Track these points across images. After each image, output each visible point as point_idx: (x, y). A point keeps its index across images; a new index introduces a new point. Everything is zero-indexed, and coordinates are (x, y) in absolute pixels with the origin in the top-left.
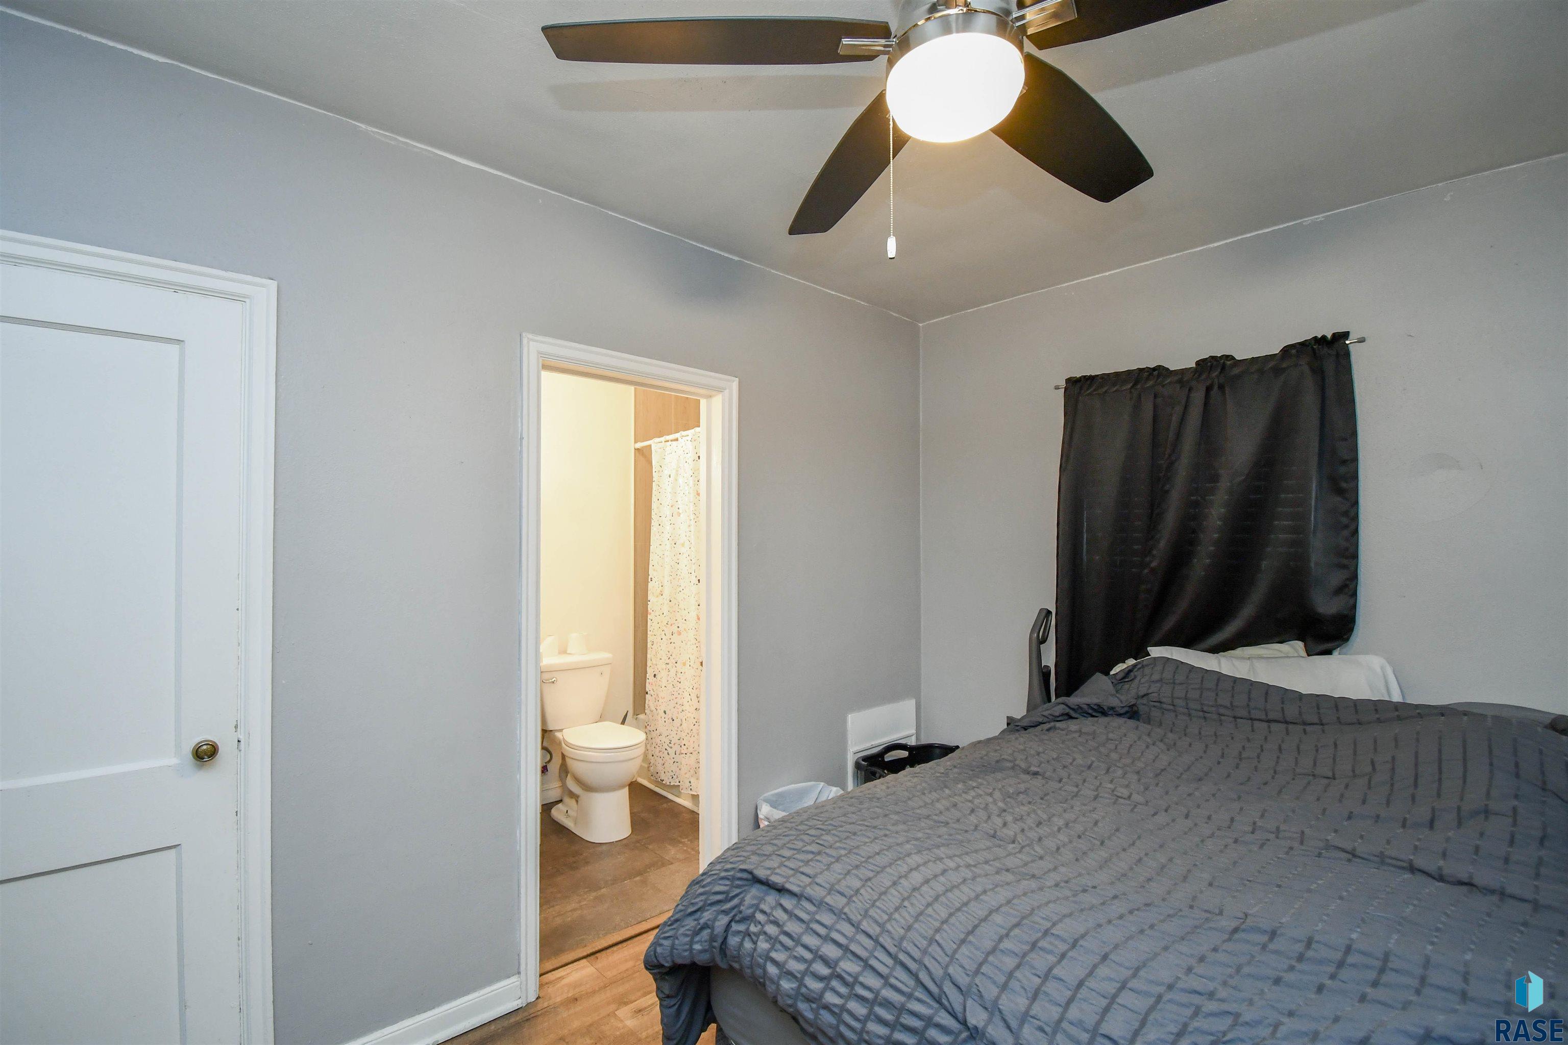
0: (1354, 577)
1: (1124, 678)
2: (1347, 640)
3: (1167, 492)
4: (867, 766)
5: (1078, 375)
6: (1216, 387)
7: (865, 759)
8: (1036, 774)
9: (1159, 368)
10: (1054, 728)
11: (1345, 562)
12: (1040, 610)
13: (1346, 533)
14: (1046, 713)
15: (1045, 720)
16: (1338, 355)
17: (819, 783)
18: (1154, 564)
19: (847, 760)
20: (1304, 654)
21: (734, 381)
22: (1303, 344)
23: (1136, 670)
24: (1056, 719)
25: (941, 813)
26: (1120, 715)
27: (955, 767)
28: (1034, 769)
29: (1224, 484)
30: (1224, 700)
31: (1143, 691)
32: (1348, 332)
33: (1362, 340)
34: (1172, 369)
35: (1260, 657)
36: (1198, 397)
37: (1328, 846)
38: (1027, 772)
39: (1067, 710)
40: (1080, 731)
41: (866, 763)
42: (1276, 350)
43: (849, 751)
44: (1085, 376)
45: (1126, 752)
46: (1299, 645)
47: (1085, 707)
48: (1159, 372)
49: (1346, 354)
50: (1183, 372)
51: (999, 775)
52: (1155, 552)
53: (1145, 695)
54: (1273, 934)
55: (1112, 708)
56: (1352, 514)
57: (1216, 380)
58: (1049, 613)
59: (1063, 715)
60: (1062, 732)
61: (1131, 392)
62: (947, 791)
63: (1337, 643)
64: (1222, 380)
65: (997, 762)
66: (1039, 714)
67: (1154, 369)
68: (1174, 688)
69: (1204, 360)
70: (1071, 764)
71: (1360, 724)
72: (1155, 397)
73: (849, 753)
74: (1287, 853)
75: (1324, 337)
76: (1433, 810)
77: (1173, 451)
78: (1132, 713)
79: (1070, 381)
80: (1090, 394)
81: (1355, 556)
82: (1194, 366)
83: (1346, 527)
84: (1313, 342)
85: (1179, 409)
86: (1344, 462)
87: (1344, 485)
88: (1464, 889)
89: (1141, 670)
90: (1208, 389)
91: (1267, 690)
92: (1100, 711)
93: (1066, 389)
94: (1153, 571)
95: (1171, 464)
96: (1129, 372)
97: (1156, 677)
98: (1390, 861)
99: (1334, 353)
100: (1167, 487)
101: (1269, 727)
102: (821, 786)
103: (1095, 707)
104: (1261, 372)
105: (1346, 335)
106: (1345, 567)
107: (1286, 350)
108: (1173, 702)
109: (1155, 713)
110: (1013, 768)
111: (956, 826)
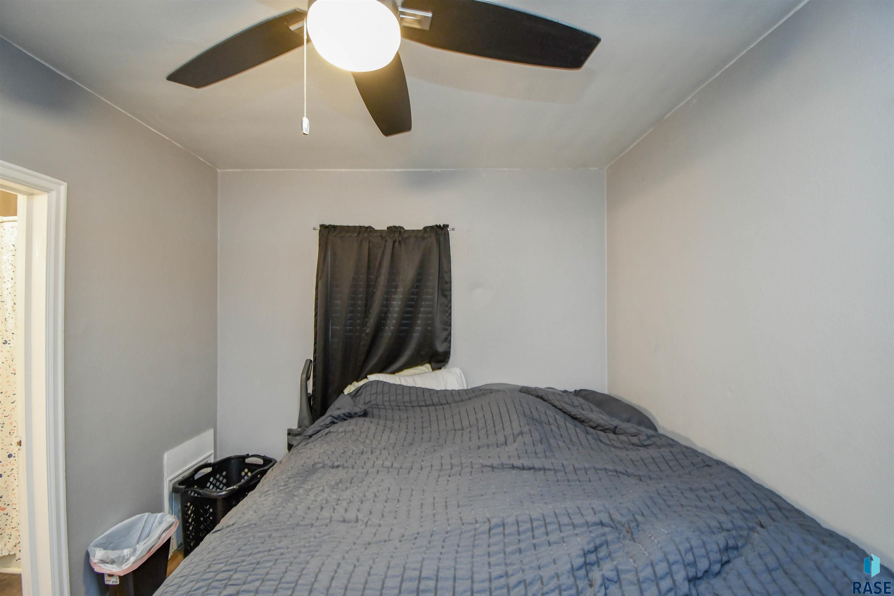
0: (450, 334)
1: (356, 394)
2: (448, 362)
3: (374, 293)
4: (185, 488)
5: (327, 224)
6: (397, 241)
7: (181, 483)
8: (338, 466)
9: (370, 227)
10: (330, 432)
11: (447, 327)
12: (306, 361)
13: (447, 314)
14: (322, 424)
15: (322, 428)
16: (445, 234)
17: (143, 514)
18: (368, 331)
19: (164, 488)
20: (431, 370)
21: (61, 185)
22: (432, 227)
23: (362, 389)
24: (327, 426)
25: (304, 518)
26: (360, 416)
27: (290, 478)
28: (336, 464)
29: (400, 290)
30: (407, 398)
31: (367, 400)
32: (448, 225)
33: (453, 229)
34: (376, 229)
35: (415, 374)
36: (390, 244)
37: (483, 466)
38: (333, 467)
39: (333, 419)
40: (345, 431)
41: (184, 487)
42: (421, 228)
43: (165, 481)
44: (331, 225)
45: (372, 438)
46: (428, 366)
47: (342, 416)
48: (369, 230)
49: (447, 235)
50: (382, 231)
51: (318, 475)
52: (368, 324)
53: (369, 402)
54: (504, 525)
55: (356, 413)
56: (449, 306)
57: (397, 238)
58: (311, 361)
59: (331, 423)
60: (334, 434)
61: (357, 238)
62: (296, 499)
63: (443, 364)
64: (400, 239)
65: (313, 465)
66: (318, 426)
67: (367, 228)
68: (383, 396)
69: (391, 227)
70: (352, 453)
71: (463, 401)
72: (369, 242)
73: (165, 482)
74: (471, 475)
75: (440, 225)
76: (505, 436)
77: (378, 272)
78: (365, 414)
79: (322, 226)
80: (335, 236)
81: (450, 325)
82: (386, 229)
83: (447, 312)
84: (435, 227)
85: (381, 250)
86: (447, 283)
87: (446, 293)
88: (532, 471)
89: (365, 388)
90: (394, 242)
91: (424, 390)
92: (350, 416)
93: (320, 231)
94: (367, 334)
95: (377, 278)
96: (355, 227)
97: (373, 391)
98: (507, 466)
99: (443, 233)
100: (375, 290)
101: (428, 409)
102: (146, 516)
103: (348, 415)
104: (416, 236)
105: (447, 226)
106: (447, 330)
107: (425, 228)
108: (383, 403)
109: (376, 411)
110: (323, 467)
111: (318, 523)
